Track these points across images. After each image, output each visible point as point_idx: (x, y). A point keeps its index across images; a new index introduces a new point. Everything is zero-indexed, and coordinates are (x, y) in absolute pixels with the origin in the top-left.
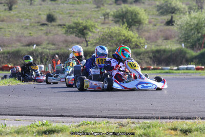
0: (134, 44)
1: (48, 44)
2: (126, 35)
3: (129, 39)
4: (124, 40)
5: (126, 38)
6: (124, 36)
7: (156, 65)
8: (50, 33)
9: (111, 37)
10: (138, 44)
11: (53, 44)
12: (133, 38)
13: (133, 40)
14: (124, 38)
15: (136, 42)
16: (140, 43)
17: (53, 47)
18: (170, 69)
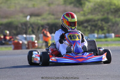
1: (49, 14)
2: (117, 4)
4: (114, 9)
5: (116, 7)
6: (115, 5)
8: (52, 3)
11: (53, 15)
14: (114, 7)
17: (52, 17)
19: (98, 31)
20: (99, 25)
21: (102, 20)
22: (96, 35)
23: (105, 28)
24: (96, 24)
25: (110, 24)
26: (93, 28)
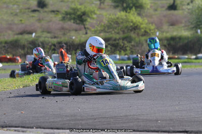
0: (143, 30)
1: (43, 32)
2: (134, 21)
3: (138, 25)
4: (131, 26)
5: (134, 24)
6: (132, 22)
7: (171, 54)
9: (117, 23)
10: (148, 30)
11: (49, 32)
12: (142, 24)
13: (142, 26)
14: (132, 24)
15: (146, 28)
16: (150, 30)
17: (49, 35)
18: (188, 58)
19: (120, 52)
20: (121, 45)
21: (124, 39)
22: (118, 57)
23: (128, 48)
24: (118, 43)
25: (133, 43)
26: (113, 48)
